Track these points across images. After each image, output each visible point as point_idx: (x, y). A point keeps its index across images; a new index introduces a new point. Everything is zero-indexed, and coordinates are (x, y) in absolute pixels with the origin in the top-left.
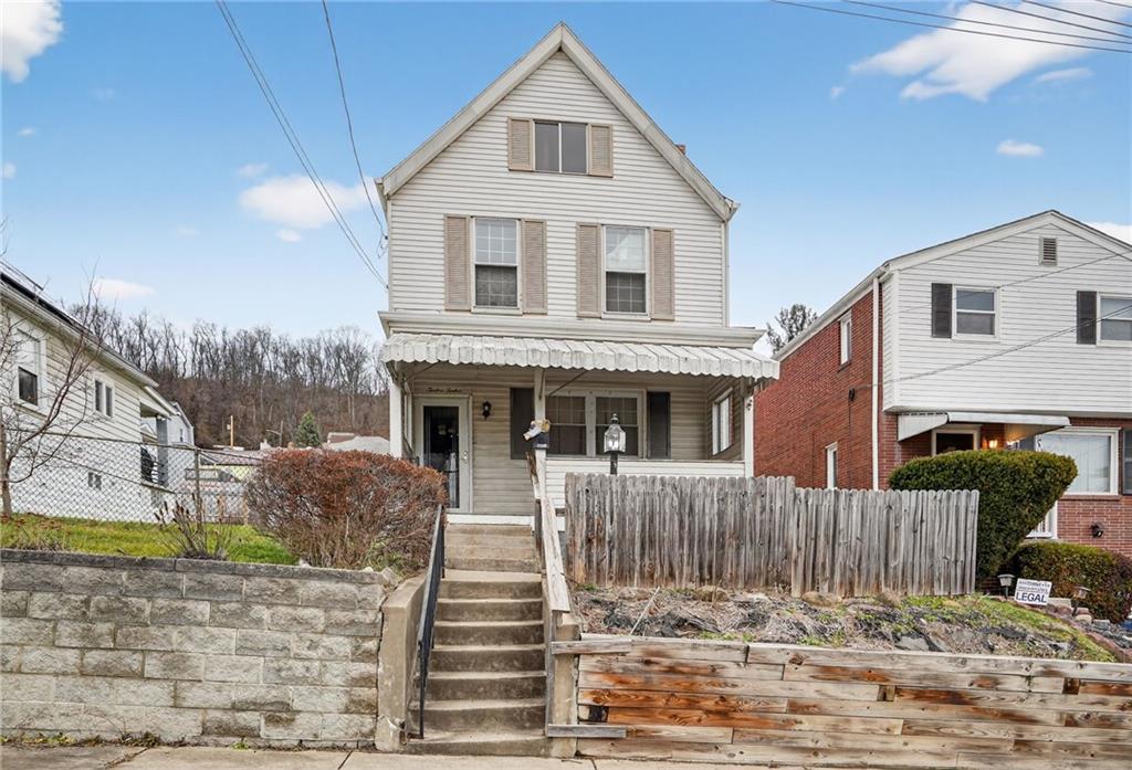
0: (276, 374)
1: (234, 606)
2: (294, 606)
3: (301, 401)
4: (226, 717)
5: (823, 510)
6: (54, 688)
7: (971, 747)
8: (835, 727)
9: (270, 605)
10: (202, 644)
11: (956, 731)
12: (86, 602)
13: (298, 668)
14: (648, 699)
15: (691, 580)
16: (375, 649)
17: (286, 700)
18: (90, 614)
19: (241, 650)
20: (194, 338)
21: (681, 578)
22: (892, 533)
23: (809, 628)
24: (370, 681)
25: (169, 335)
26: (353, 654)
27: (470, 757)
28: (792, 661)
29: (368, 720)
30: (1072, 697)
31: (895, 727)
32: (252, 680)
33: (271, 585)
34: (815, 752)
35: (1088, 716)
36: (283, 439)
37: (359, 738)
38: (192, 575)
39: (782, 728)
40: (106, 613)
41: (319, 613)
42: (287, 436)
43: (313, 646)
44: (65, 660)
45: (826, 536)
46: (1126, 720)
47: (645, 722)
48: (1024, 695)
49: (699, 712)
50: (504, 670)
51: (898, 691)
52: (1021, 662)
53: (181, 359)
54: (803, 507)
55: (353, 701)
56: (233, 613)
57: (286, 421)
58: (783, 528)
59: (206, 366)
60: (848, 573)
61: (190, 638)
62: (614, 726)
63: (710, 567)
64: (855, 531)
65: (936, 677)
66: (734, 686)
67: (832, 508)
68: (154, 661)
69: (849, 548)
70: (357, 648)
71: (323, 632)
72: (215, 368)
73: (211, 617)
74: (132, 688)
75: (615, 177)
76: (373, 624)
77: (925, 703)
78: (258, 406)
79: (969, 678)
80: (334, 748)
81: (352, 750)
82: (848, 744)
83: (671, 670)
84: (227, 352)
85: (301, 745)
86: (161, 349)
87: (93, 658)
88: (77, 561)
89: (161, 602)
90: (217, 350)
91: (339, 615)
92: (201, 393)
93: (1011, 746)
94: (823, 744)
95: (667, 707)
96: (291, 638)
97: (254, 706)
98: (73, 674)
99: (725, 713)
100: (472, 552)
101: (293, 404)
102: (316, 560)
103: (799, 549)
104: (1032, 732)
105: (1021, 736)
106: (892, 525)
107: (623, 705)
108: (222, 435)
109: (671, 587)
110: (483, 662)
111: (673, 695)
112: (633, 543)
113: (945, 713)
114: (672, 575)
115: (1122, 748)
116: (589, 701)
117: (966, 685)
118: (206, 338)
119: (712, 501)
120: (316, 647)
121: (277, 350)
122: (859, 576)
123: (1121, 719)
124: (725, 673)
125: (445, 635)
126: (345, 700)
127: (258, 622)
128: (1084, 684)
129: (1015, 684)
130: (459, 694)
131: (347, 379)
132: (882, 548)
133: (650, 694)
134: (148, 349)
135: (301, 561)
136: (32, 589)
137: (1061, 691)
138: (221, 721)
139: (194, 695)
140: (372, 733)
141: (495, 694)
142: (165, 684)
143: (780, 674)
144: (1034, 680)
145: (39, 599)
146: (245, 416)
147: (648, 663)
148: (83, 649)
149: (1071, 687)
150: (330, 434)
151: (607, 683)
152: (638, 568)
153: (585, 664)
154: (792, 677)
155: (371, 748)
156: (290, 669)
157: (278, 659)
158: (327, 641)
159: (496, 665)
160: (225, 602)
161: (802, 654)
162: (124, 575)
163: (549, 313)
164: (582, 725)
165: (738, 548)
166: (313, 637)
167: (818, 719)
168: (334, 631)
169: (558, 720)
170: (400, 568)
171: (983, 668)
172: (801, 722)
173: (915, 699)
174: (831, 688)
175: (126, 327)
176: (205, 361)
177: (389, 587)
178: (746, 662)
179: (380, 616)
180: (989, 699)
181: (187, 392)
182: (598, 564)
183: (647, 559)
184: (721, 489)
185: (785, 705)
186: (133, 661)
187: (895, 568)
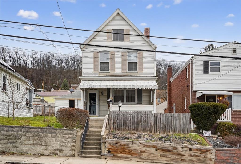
0: (56, 66)
1: (55, 134)
2: (63, 134)
3: (63, 75)
4: (53, 151)
5: (158, 117)
6: (29, 147)
7: (173, 160)
8: (148, 155)
9: (60, 134)
10: (50, 140)
11: (170, 157)
12: (34, 134)
13: (64, 144)
14: (117, 150)
15: (132, 130)
16: (75, 141)
17: (62, 149)
18: (35, 136)
19: (56, 141)
20: (32, 56)
21: (130, 130)
22: (172, 121)
23: (149, 139)
24: (74, 146)
25: (24, 55)
26: (72, 142)
27: (89, 158)
28: (140, 144)
29: (74, 152)
30: (190, 151)
31: (159, 156)
32: (57, 146)
33: (60, 131)
34: (145, 159)
35: (194, 155)
36: (58, 87)
37: (72, 155)
38: (49, 130)
39: (139, 155)
40: (37, 135)
41: (67, 135)
42: (59, 86)
43: (66, 140)
44: (31, 142)
45: (159, 122)
46: (201, 156)
47: (116, 153)
48: (182, 151)
49: (125, 152)
50: (97, 146)
51: (159, 149)
52: (181, 145)
53: (28, 63)
54: (154, 116)
55: (71, 149)
56: (55, 136)
57: (58, 81)
58: (150, 121)
59: (35, 64)
60: (163, 129)
61: (48, 139)
62: (112, 154)
63: (136, 128)
64: (164, 121)
65: (165, 147)
66: (131, 148)
67: (159, 117)
68: (43, 143)
69: (163, 124)
70: (73, 141)
71: (67, 138)
72: (38, 65)
73: (51, 136)
74: (40, 147)
75: (130, 41)
76: (75, 137)
77: (164, 152)
78: (50, 76)
79: (172, 147)
80: (69, 156)
81: (71, 157)
82: (151, 158)
83: (120, 145)
84: (41, 60)
85: (64, 156)
86: (22, 60)
87: (35, 142)
88: (33, 128)
89: (44, 134)
90: (38, 59)
91: (70, 136)
92: (34, 74)
93: (180, 160)
94: (147, 158)
95: (120, 151)
96: (63, 139)
97: (57, 150)
98: (32, 145)
99: (130, 152)
100: (96, 125)
101: (61, 76)
102: (67, 127)
103: (153, 124)
104: (184, 158)
105: (182, 158)
106: (172, 120)
107: (113, 150)
108: (40, 86)
109: (129, 132)
110: (93, 144)
111: (121, 149)
112: (121, 124)
113: (168, 153)
114: (129, 129)
115: (201, 161)
116: (107, 150)
117: (171, 149)
118: (35, 56)
119: (136, 116)
120: (66, 141)
121: (56, 59)
122: (165, 130)
123: (200, 156)
124: (129, 145)
125: (87, 140)
126: (70, 149)
127: (58, 137)
128: (193, 149)
129: (180, 149)
130: (89, 149)
131: (77, 67)
132: (170, 124)
133: (117, 149)
134: (18, 60)
135: (64, 127)
136: (27, 132)
137: (189, 150)
138: (52, 152)
139: (49, 148)
140: (74, 154)
141: (94, 149)
142: (45, 146)
143: (138, 146)
144: (184, 148)
145: (28, 133)
146: (47, 80)
147: (117, 144)
148: (33, 141)
149: (190, 149)
150: (72, 85)
151: (110, 147)
152: (122, 128)
153: (107, 144)
154: (140, 146)
155: (74, 156)
156: (63, 144)
157: (61, 142)
158: (68, 140)
159: (95, 145)
160: (53, 134)
161: (142, 143)
162: (39, 130)
163: (116, 72)
164: (106, 154)
165: (141, 124)
166: (66, 139)
167: (145, 154)
168: (69, 138)
169: (103, 153)
170: (80, 128)
171: (174, 146)
172: (142, 154)
173: (162, 151)
174: (147, 149)
175: (12, 53)
176: (35, 63)
177: (78, 131)
178: (132, 144)
179: (76, 136)
180: (175, 151)
181: (30, 73)
182: (115, 127)
183: (124, 126)
184: (138, 113)
185: (140, 151)
186: (40, 143)
187: (173, 128)
